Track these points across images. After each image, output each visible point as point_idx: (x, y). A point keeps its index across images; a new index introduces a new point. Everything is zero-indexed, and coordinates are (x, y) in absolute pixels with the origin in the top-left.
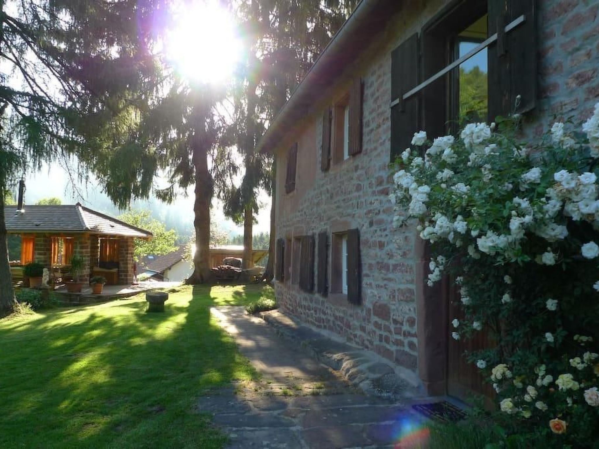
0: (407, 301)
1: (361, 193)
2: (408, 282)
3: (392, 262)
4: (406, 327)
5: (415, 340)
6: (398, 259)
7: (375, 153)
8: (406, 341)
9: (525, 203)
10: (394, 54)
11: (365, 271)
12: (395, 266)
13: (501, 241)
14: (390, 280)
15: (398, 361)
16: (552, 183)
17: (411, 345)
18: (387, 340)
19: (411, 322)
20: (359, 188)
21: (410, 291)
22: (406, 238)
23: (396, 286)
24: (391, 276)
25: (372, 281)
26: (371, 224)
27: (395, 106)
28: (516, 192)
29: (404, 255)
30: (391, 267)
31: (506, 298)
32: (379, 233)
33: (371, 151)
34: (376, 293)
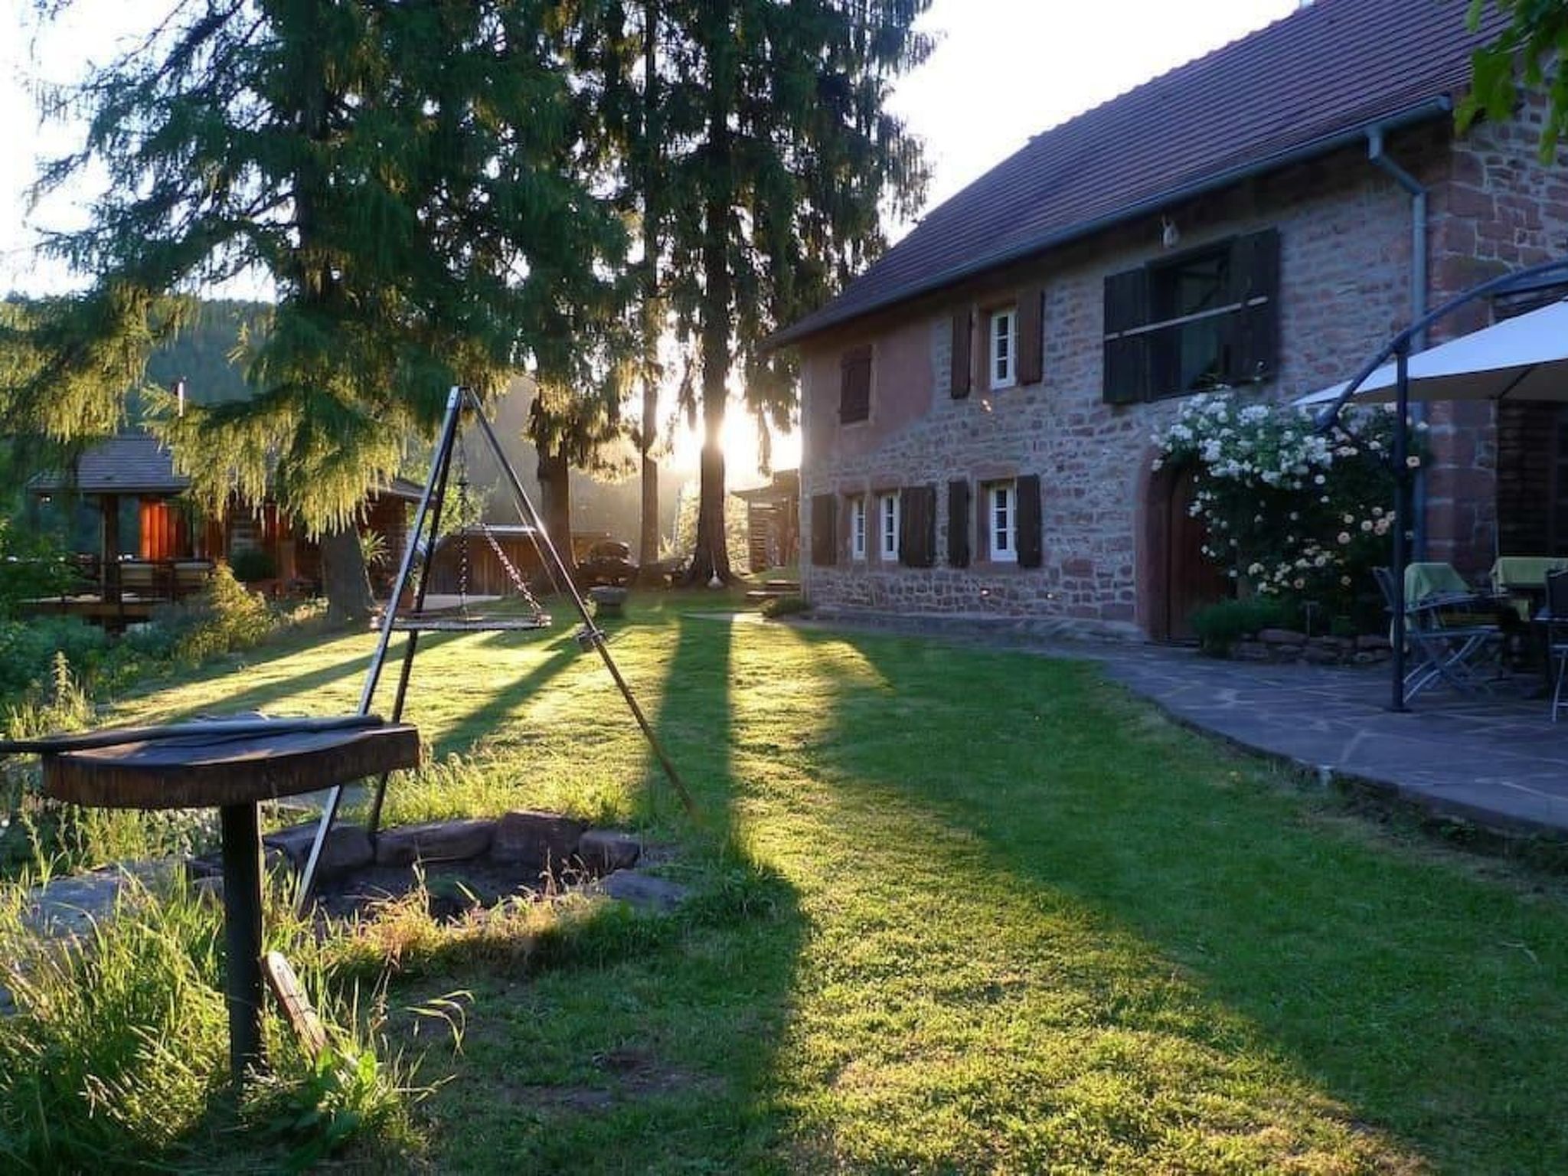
0: (1120, 550)
1: (1040, 432)
2: (1122, 529)
3: (1096, 511)
4: (1118, 578)
5: (1132, 589)
6: (1107, 505)
7: (1067, 386)
8: (1117, 593)
9: (1286, 453)
10: (1109, 282)
11: (1047, 523)
12: (1102, 516)
13: (1275, 475)
14: (1092, 531)
15: (1105, 617)
16: (1302, 443)
17: (1127, 595)
18: (1087, 598)
19: (1126, 571)
20: (1036, 425)
21: (1126, 539)
22: (1121, 483)
23: (1104, 537)
24: (1094, 526)
25: (1060, 536)
26: (1060, 468)
27: (1111, 341)
28: (1279, 447)
29: (1118, 501)
30: (1095, 517)
31: (1258, 518)
32: (1075, 479)
33: (1062, 382)
34: (1068, 548)
